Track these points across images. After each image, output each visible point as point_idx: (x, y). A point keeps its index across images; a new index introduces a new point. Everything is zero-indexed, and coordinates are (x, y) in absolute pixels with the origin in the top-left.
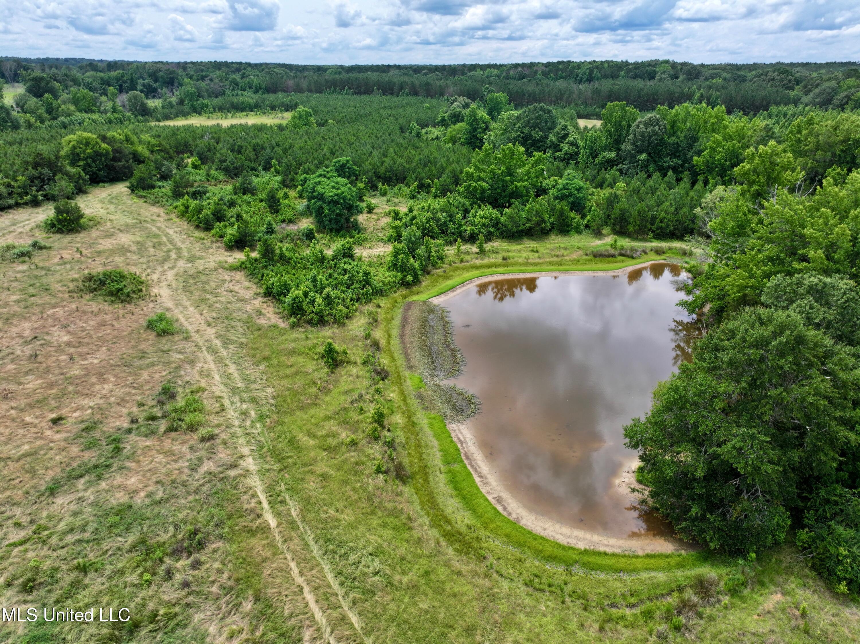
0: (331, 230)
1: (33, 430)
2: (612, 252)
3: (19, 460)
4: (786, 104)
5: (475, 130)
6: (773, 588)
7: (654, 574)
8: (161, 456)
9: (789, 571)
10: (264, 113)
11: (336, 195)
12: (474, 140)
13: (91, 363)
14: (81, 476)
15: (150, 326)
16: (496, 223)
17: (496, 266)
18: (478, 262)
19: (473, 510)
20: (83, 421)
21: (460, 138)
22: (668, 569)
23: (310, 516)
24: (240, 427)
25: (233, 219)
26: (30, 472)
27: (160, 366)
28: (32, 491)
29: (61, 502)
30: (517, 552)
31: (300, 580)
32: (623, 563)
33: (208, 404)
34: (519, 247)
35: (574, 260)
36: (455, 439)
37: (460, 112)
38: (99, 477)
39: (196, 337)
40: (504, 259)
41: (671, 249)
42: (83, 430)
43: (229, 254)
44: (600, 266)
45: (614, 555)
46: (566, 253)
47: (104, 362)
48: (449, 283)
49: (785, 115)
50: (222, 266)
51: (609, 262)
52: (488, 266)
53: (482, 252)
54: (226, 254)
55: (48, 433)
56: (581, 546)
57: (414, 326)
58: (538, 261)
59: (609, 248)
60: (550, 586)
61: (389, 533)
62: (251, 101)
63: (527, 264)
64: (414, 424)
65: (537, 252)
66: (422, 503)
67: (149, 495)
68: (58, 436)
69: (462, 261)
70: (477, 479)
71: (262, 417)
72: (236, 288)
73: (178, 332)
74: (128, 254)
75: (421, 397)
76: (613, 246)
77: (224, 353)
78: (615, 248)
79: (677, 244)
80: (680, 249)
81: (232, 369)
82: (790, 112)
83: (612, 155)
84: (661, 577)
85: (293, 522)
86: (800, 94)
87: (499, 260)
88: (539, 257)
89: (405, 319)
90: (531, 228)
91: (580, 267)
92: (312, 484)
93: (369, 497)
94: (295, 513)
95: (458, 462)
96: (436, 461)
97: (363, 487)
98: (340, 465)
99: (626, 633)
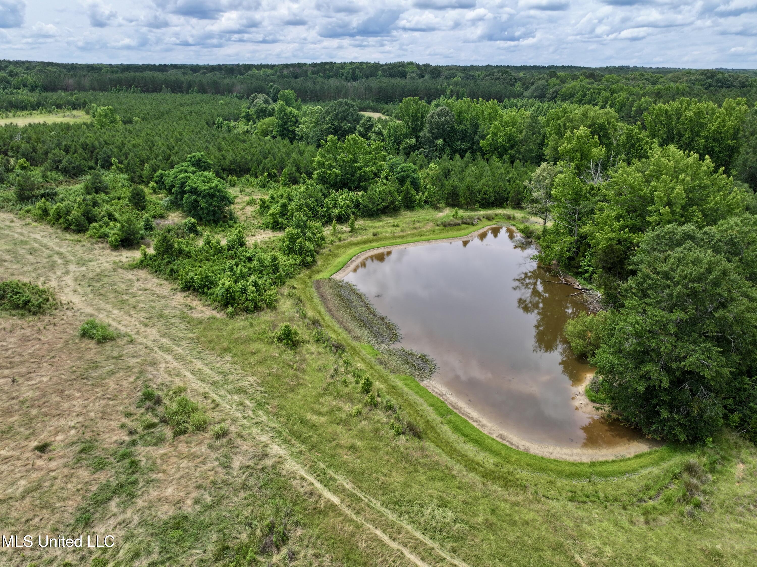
0: (209, 221)
1: (19, 463)
2: (456, 221)
3: (23, 497)
4: (514, 98)
5: (286, 123)
6: (735, 460)
7: (649, 470)
8: (185, 461)
9: (737, 446)
10: (50, 112)
11: (211, 188)
12: (285, 132)
13: (40, 382)
14: (110, 499)
15: (85, 334)
16: (357, 205)
17: (371, 241)
18: (354, 239)
19: (491, 451)
20: (73, 444)
21: (272, 131)
22: (656, 463)
23: (365, 485)
24: (244, 418)
25: (106, 219)
26: (47, 508)
27: (122, 373)
28: (61, 527)
29: (103, 531)
30: (544, 476)
31: (394, 545)
32: (623, 466)
33: (197, 401)
34: (381, 224)
35: (430, 231)
36: (434, 394)
37: (266, 108)
38: (132, 496)
39: (140, 339)
40: (374, 235)
41: (497, 215)
42: (81, 452)
43: (118, 254)
44: (451, 234)
45: (613, 461)
46: (421, 225)
47: (55, 379)
48: (339, 260)
49: (516, 106)
50: (118, 266)
51: (457, 230)
52: (364, 242)
53: (353, 230)
54: (115, 253)
55: (39, 463)
56: (586, 460)
57: (334, 302)
58: (402, 234)
59: (452, 218)
60: (588, 497)
61: (439, 485)
62: (32, 99)
63: (394, 237)
64: (394, 387)
65: (398, 226)
66: (447, 454)
67: (197, 501)
68: (53, 465)
69: (340, 240)
70: (475, 424)
71: (259, 405)
72: (149, 286)
73: (119, 337)
74: (6, 264)
75: (381, 362)
76: (455, 216)
77: (179, 350)
78: (456, 218)
79: (499, 211)
80: (504, 215)
81: (199, 364)
82: (519, 104)
83: (413, 141)
84: (655, 470)
85: (353, 495)
86: (522, 90)
87: (371, 237)
88: (402, 231)
89: (322, 296)
90: (386, 207)
91: (437, 236)
92: (347, 457)
93: (405, 457)
94: (349, 486)
95: (450, 412)
96: (432, 415)
97: (396, 450)
98: (361, 435)
99: (664, 519)
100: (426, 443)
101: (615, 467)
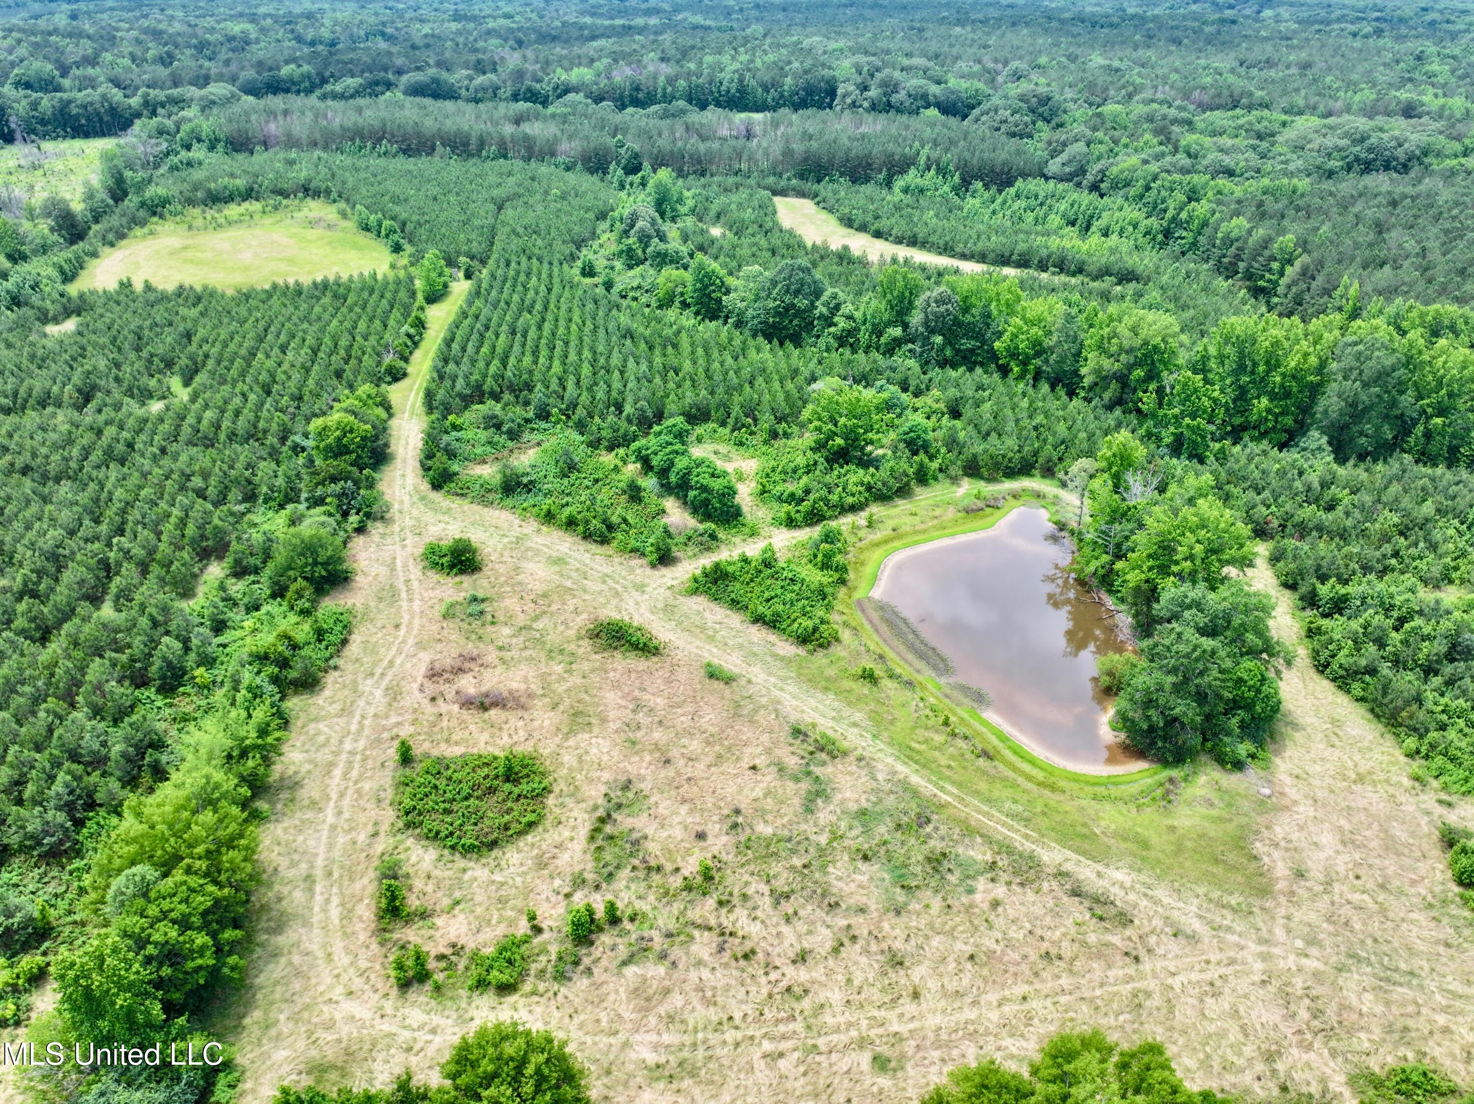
1: (747, 778)
2: (979, 503)
3: (765, 798)
4: (1032, 177)
5: (706, 287)
6: (1201, 774)
7: (1145, 780)
8: (847, 776)
12: (705, 299)
13: (711, 719)
14: (816, 799)
15: (710, 675)
16: (869, 488)
17: (891, 540)
18: (875, 538)
19: (1041, 768)
20: (770, 765)
21: (682, 294)
22: (1151, 776)
23: (965, 790)
24: (869, 746)
26: (782, 804)
27: (763, 712)
28: (798, 814)
29: (823, 816)
30: (1077, 785)
31: (991, 823)
32: (1129, 778)
33: (830, 733)
34: (897, 511)
35: (952, 520)
36: (993, 724)
37: (667, 250)
38: (827, 797)
39: (753, 678)
40: (893, 529)
41: (1023, 489)
42: (778, 770)
43: (663, 574)
44: (977, 524)
45: (1123, 775)
46: (940, 511)
47: (719, 717)
48: (869, 569)
50: (674, 592)
51: (982, 517)
53: (870, 522)
54: (659, 573)
55: (758, 777)
56: (1105, 774)
58: (923, 527)
59: (974, 498)
60: (1104, 797)
61: (1010, 790)
63: (916, 532)
64: (965, 720)
65: (916, 514)
66: (1012, 770)
67: (868, 800)
68: (768, 778)
69: (861, 539)
70: (1027, 749)
71: (874, 736)
72: (720, 617)
73: (736, 677)
74: (576, 593)
75: (947, 696)
76: (976, 494)
77: (790, 689)
78: (979, 497)
79: (1025, 483)
80: (1033, 490)
81: (813, 702)
83: (897, 332)
84: (1149, 780)
85: (959, 796)
87: (889, 532)
88: (922, 522)
90: (898, 488)
91: (961, 528)
92: (948, 773)
93: (984, 773)
94: (955, 791)
95: (1008, 739)
96: (996, 742)
97: (978, 768)
98: (952, 757)
99: (1149, 810)
100: (996, 763)
101: (1123, 779)
